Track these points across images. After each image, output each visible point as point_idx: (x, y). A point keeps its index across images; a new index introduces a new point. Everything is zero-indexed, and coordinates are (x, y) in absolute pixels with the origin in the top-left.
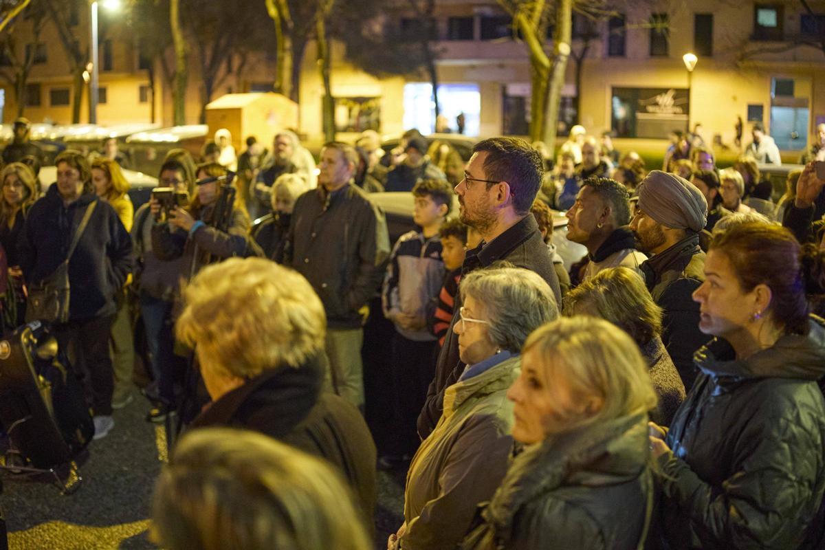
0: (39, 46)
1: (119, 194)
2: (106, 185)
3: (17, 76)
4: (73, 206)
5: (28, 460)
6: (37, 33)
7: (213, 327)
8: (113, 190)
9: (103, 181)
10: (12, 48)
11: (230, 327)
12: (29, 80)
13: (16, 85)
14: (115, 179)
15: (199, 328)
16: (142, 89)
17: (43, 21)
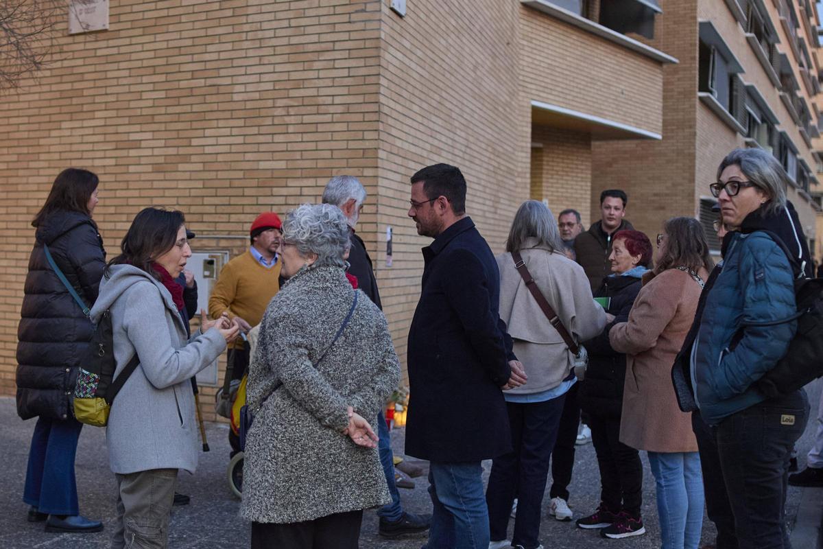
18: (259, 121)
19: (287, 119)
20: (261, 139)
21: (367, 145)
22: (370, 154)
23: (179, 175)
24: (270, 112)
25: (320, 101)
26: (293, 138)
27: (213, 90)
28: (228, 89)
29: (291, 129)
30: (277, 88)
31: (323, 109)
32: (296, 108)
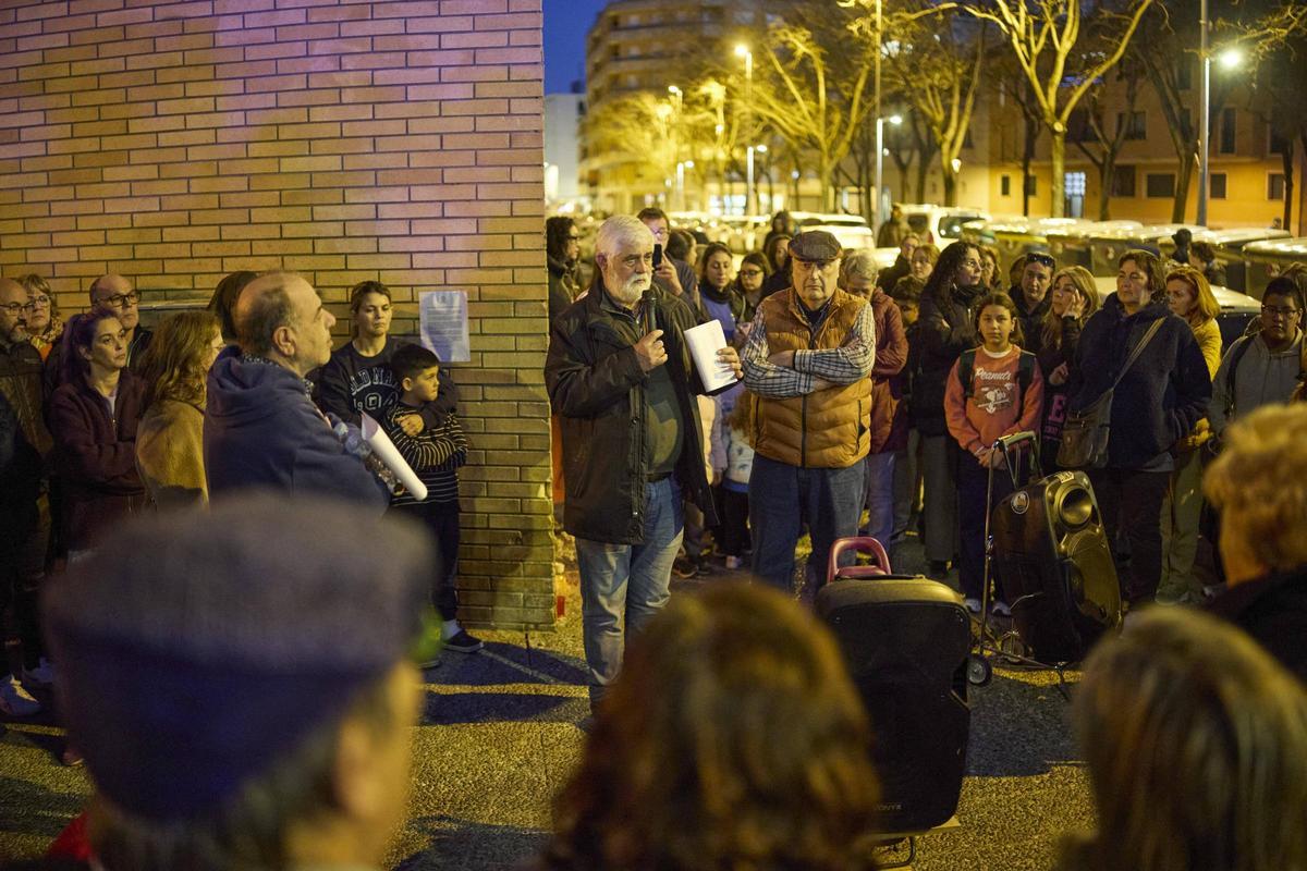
0: (1135, 115)
1: (1206, 318)
2: (1189, 304)
3: (1104, 154)
4: (1131, 319)
5: (1031, 649)
6: (1132, 99)
7: (1249, 492)
8: (1197, 312)
9: (1187, 298)
10: (1098, 118)
11: (1269, 499)
12: (1118, 162)
13: (1101, 167)
14: (1203, 298)
15: (1231, 487)
16: (1273, 178)
17: (1140, 81)
18: (277, 83)
19: (340, 79)
20: (282, 116)
21: (517, 124)
22: (525, 141)
23: (107, 190)
24: (300, 65)
25: (412, 42)
26: (352, 112)
27: (176, 27)
28: (207, 25)
29: (348, 96)
30: (314, 19)
31: (415, 59)
32: (358, 58)
